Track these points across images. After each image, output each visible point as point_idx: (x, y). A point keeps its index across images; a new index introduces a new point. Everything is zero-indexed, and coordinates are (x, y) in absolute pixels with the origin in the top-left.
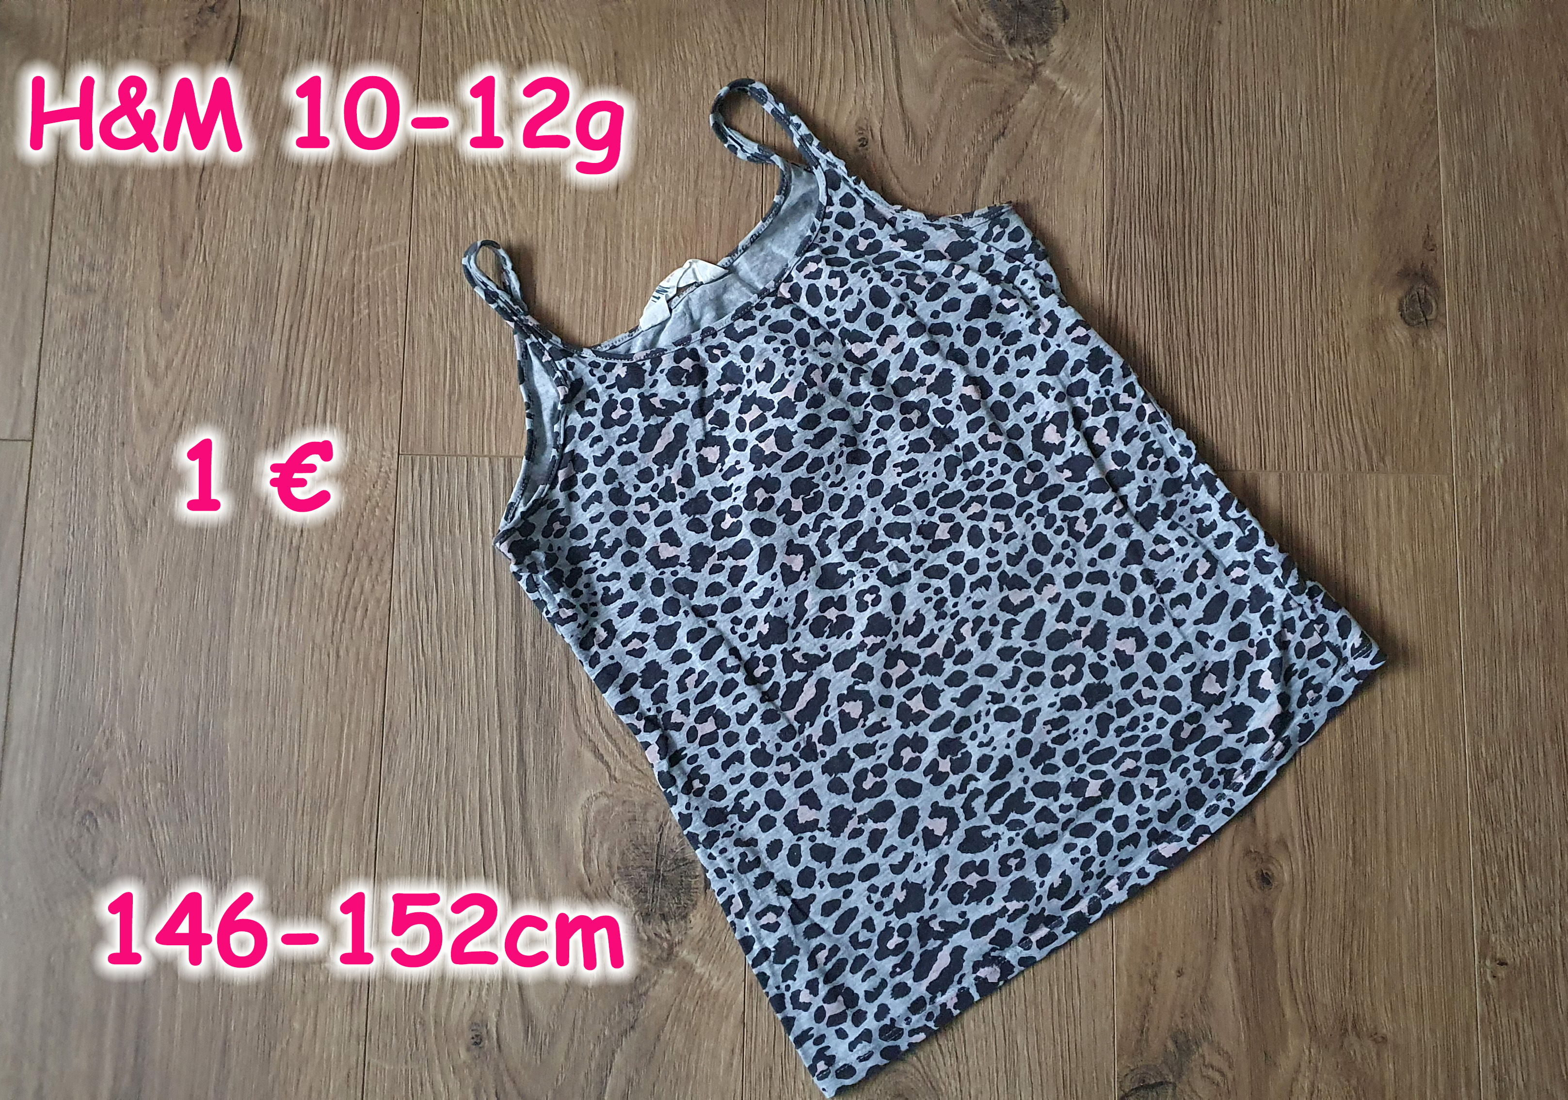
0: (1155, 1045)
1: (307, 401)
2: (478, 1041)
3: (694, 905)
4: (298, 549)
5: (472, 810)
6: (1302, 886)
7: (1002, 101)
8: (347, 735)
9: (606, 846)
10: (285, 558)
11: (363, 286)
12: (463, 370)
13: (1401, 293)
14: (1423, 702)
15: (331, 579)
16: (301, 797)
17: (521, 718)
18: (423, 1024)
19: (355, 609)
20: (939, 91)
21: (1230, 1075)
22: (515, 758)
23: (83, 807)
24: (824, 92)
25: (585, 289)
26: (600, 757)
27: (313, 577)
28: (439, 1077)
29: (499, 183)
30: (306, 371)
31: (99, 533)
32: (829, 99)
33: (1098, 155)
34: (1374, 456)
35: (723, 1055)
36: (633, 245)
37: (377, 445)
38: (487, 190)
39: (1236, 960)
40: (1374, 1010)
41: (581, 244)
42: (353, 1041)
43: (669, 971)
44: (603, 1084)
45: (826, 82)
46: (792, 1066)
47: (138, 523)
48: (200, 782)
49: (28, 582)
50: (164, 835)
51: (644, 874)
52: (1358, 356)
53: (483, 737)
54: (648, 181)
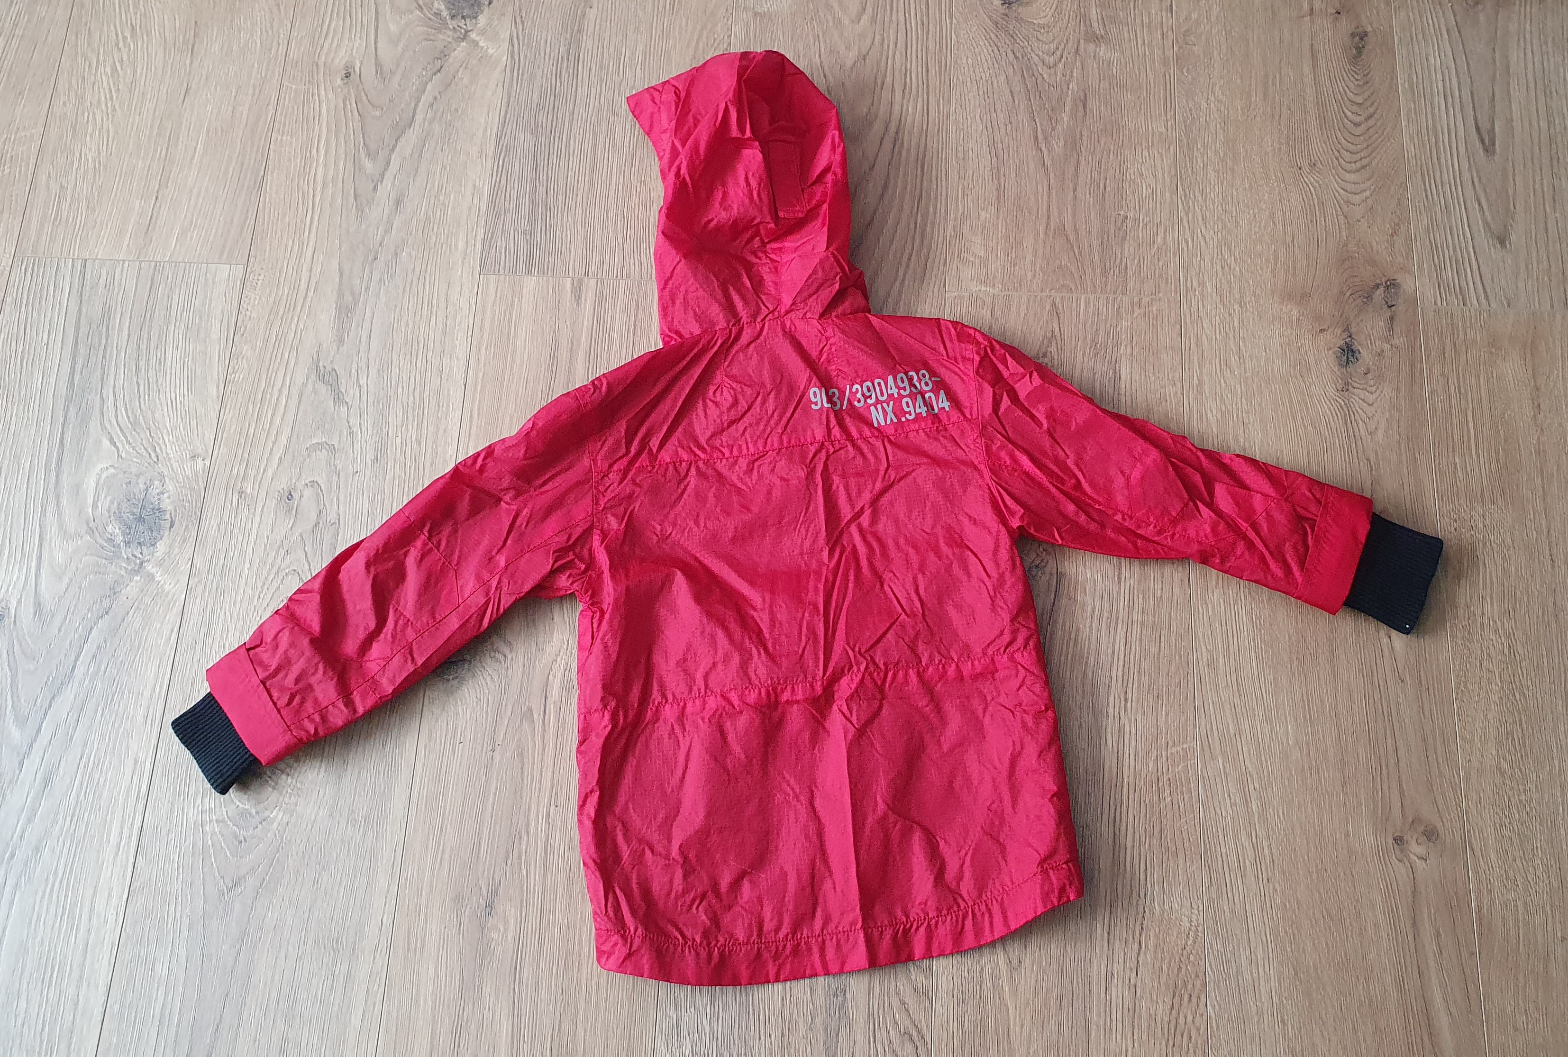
3: (161, 539)
7: (442, 52)
9: (108, 499)
11: (9, 155)
12: (65, 206)
17: (66, 417)
20: (401, 45)
26: (114, 444)
33: (500, 85)
35: (166, 633)
38: (99, 101)
43: (137, 578)
44: (81, 649)
46: (211, 642)
51: (131, 517)
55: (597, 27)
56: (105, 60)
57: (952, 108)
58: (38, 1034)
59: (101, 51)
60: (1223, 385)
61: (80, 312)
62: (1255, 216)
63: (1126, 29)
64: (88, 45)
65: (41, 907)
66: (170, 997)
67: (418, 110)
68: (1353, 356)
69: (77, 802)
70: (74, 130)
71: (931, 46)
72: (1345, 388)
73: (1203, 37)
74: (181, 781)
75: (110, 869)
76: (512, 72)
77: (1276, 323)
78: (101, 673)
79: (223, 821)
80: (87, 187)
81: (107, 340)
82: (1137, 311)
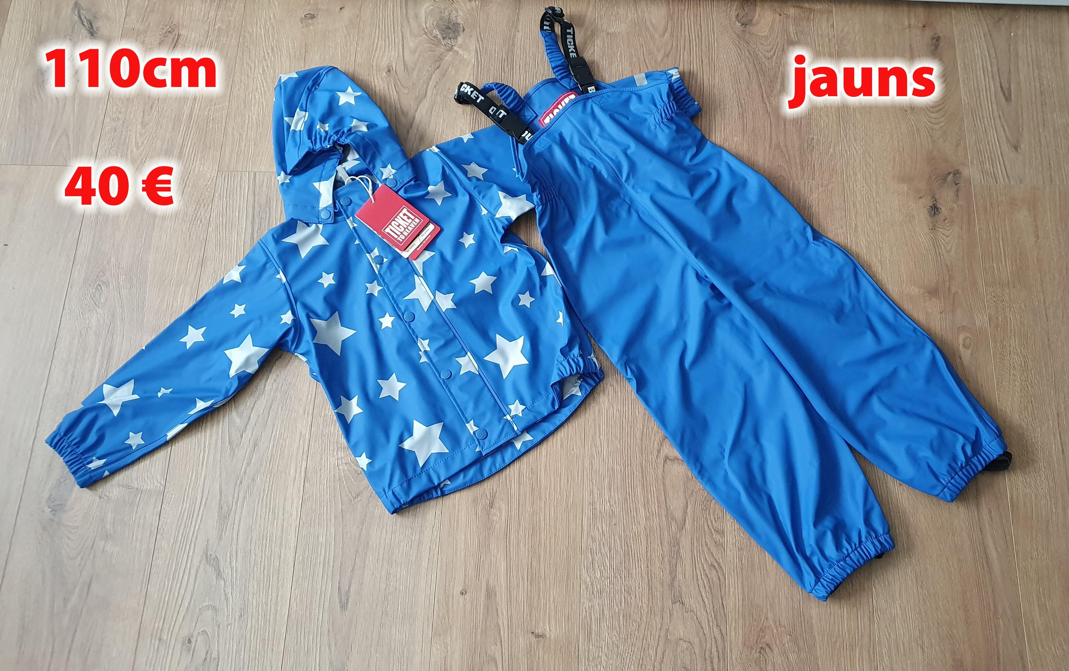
55: (522, 42)
56: (258, 66)
57: (717, 81)
58: (262, 571)
60: (868, 227)
61: (254, 200)
62: (882, 137)
63: (809, 38)
64: (249, 58)
65: (257, 508)
66: (328, 554)
67: (428, 90)
68: (937, 211)
69: (272, 455)
70: (245, 103)
71: (704, 48)
72: (933, 228)
73: (851, 41)
74: (325, 443)
75: (292, 489)
76: (478, 67)
77: (896, 194)
78: (279, 389)
79: (348, 463)
80: (254, 134)
81: (270, 214)
82: (821, 189)
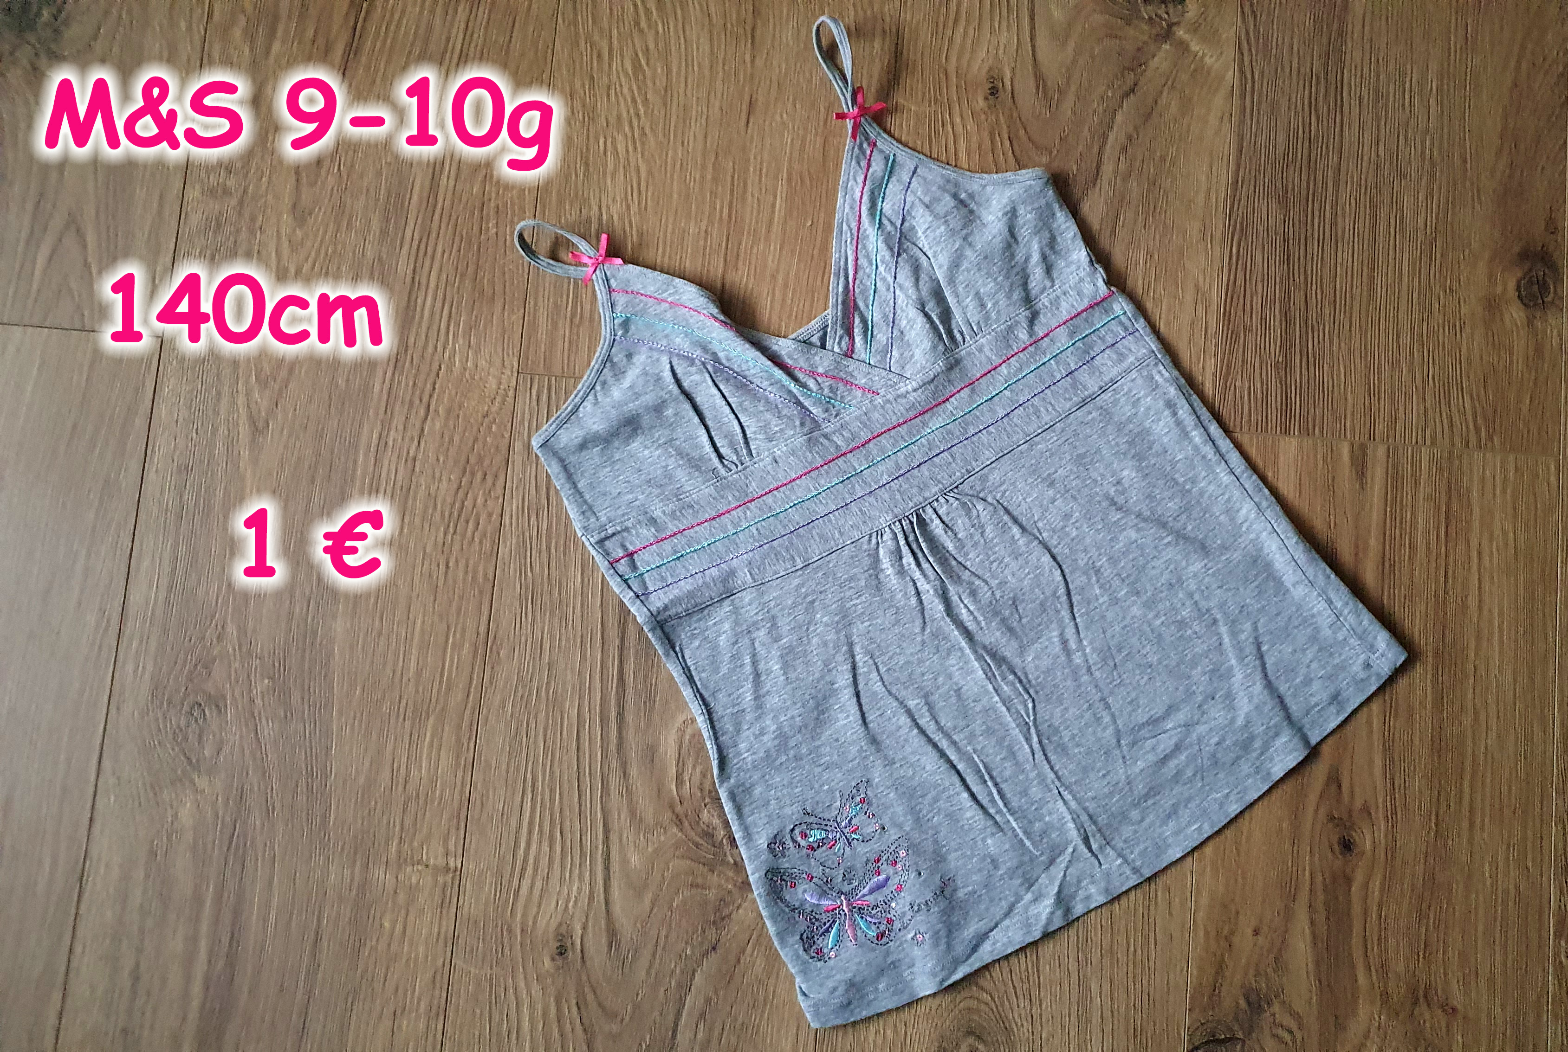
0: (1227, 1002)
1: (432, 314)
2: (562, 951)
4: (415, 459)
5: (570, 725)
6: (1383, 856)
7: (1134, 58)
8: (454, 644)
9: (698, 770)
10: (401, 469)
13: (1520, 274)
14: (1515, 680)
15: (445, 489)
16: (404, 702)
17: (622, 639)
18: (510, 931)
19: (467, 522)
20: (1071, 44)
21: (1299, 1036)
22: (615, 677)
23: (191, 699)
24: (958, 40)
25: (711, 222)
27: (428, 487)
28: (522, 984)
29: (632, 111)
30: (432, 285)
31: (222, 430)
32: (963, 46)
33: (1226, 119)
34: (1483, 434)
36: (760, 181)
37: (497, 361)
38: (619, 117)
39: (1312, 923)
40: (1446, 982)
41: (709, 177)
42: (441, 942)
44: (682, 1002)
45: (961, 29)
47: (260, 425)
48: (307, 681)
49: (151, 476)
50: (268, 730)
52: (1472, 334)
53: (586, 654)
54: (778, 118)
59: (615, 32)
